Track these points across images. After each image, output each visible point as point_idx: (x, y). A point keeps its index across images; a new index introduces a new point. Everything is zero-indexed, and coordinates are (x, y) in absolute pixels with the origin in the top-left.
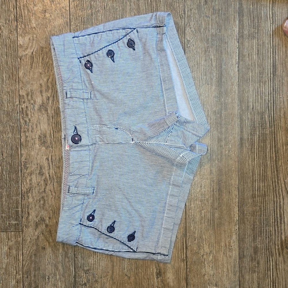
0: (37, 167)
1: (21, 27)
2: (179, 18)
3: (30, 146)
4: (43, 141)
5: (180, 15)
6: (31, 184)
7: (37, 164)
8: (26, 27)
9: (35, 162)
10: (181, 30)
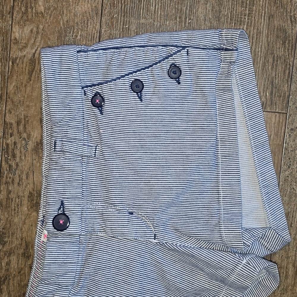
0: (21, 244)
1: (21, 9)
2: (289, 22)
3: (14, 208)
4: (35, 201)
5: (291, 16)
6: (7, 270)
7: (22, 239)
8: (27, 10)
9: (19, 235)
10: (289, 43)
